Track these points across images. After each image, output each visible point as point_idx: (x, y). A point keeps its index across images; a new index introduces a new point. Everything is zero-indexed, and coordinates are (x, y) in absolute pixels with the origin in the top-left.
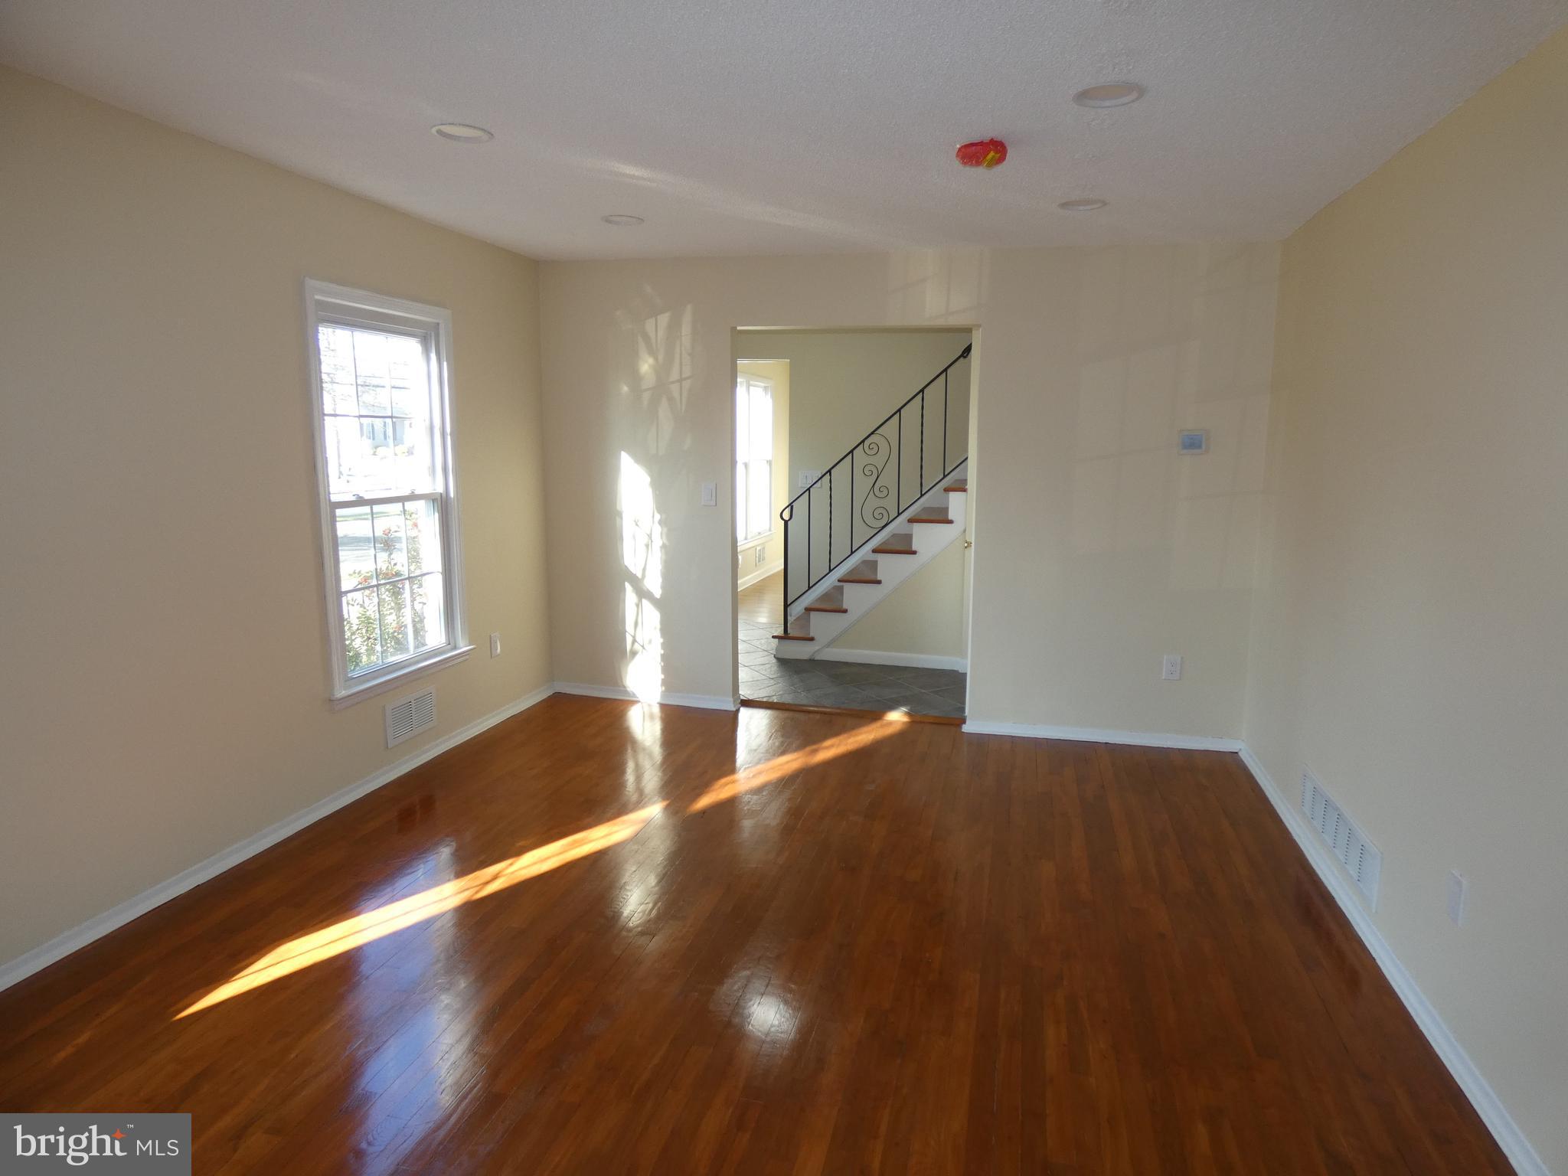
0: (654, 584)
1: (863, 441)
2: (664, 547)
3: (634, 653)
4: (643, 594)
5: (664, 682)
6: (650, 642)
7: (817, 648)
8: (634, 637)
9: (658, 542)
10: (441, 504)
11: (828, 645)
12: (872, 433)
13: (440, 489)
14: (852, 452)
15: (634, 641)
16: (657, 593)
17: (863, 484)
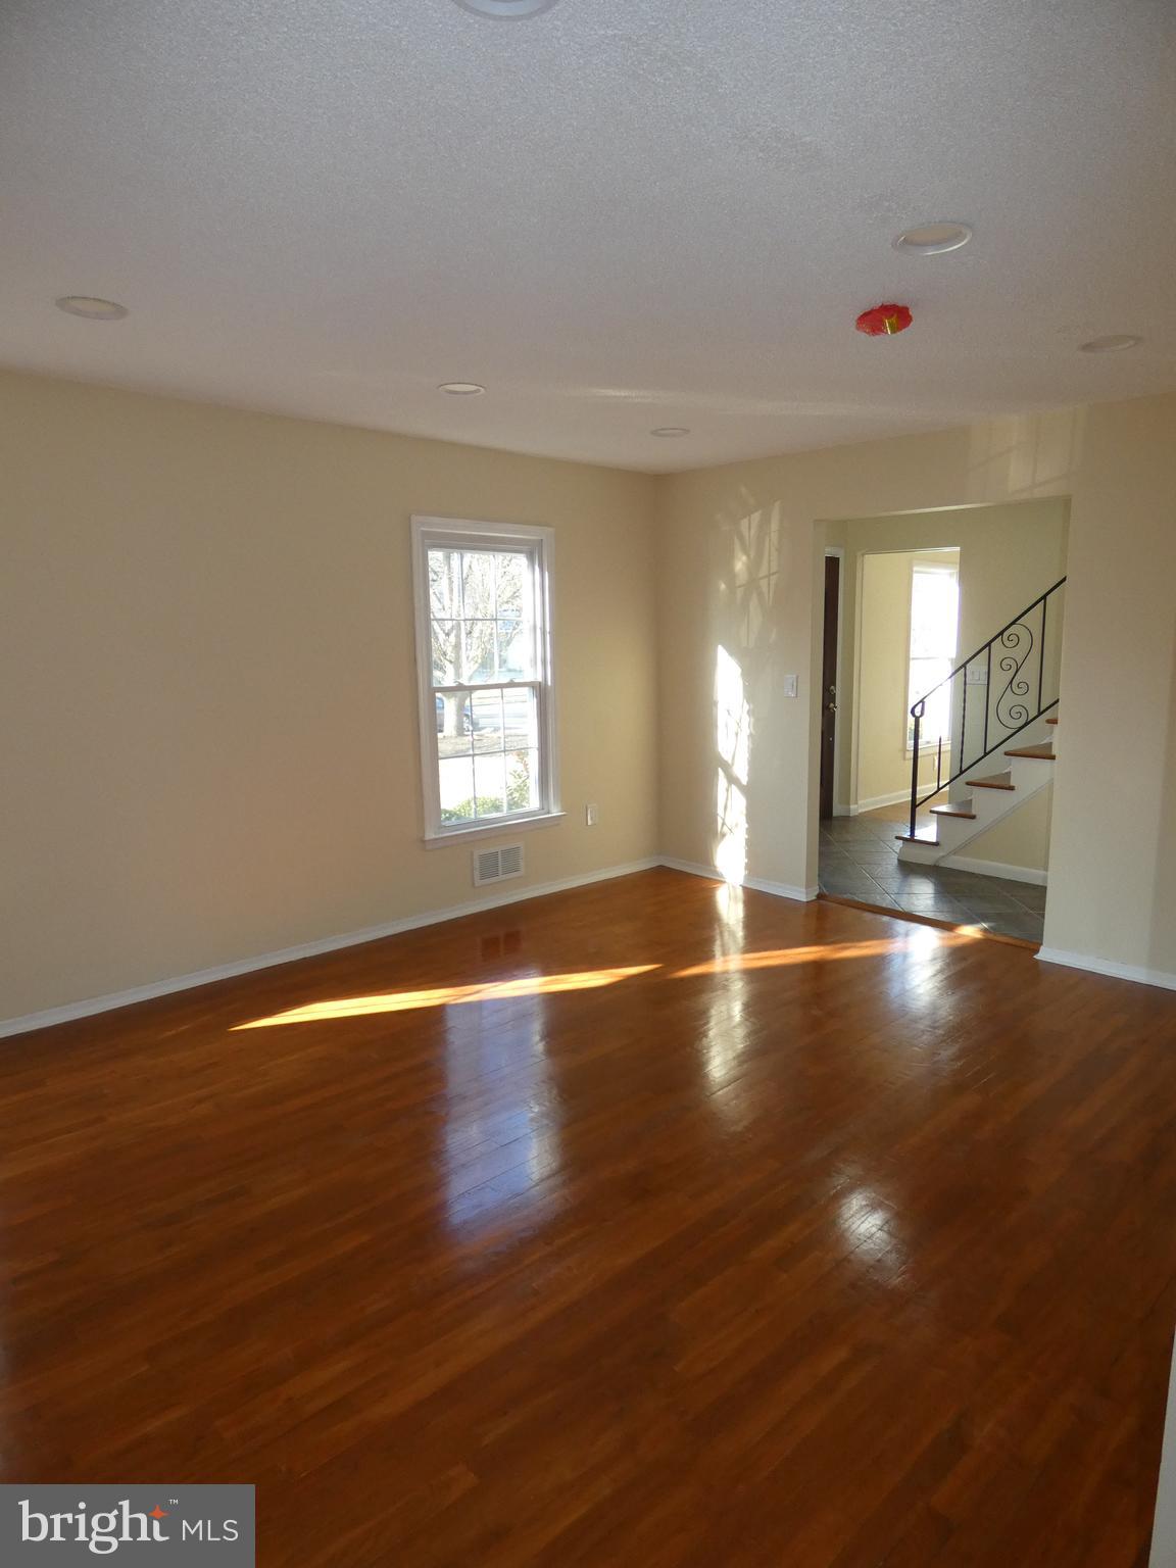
0: (741, 771)
1: (1001, 633)
2: (751, 736)
3: (723, 835)
4: (732, 780)
5: (748, 867)
6: (736, 825)
7: (941, 854)
8: (723, 820)
9: (746, 731)
10: (540, 691)
11: (955, 852)
12: (1013, 623)
13: (540, 679)
14: (989, 645)
15: (723, 824)
16: (744, 780)
17: (1000, 679)
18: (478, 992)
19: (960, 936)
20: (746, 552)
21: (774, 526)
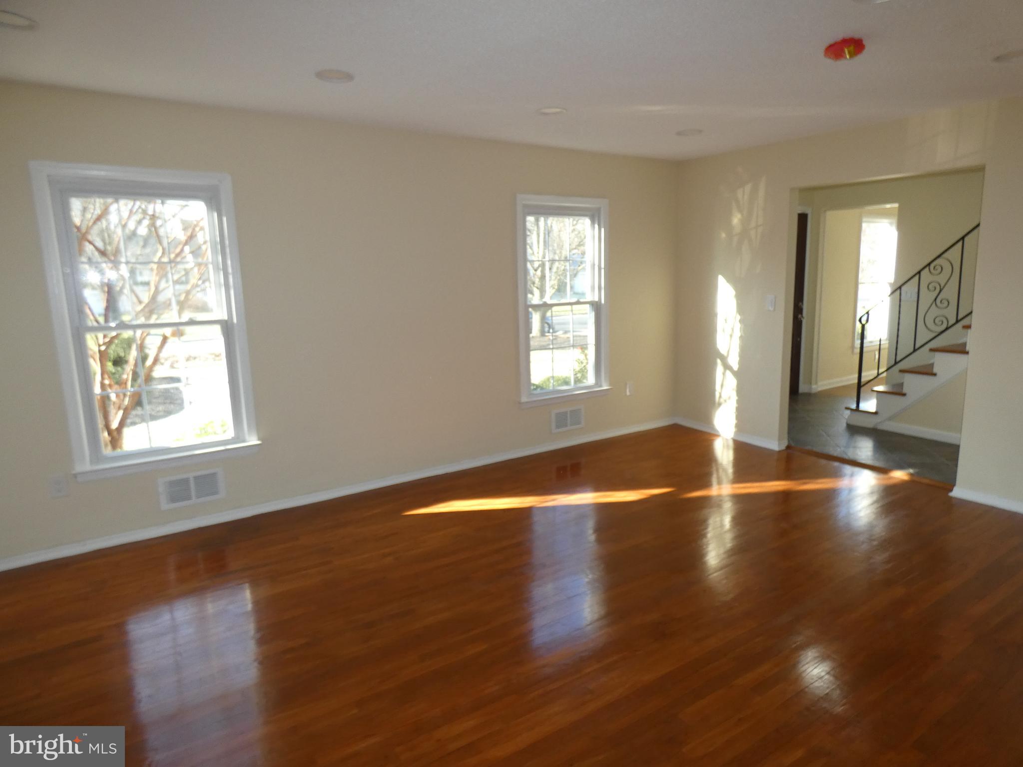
0: (734, 361)
1: (929, 265)
2: (741, 337)
3: (720, 404)
4: (727, 367)
5: (737, 426)
6: (729, 398)
7: (879, 421)
8: (720, 394)
9: (738, 333)
10: (596, 306)
11: (890, 419)
12: (939, 256)
13: (596, 299)
14: (919, 273)
15: (720, 397)
16: (736, 367)
17: (927, 297)
18: (554, 500)
19: (891, 478)
20: (740, 211)
21: (761, 193)
